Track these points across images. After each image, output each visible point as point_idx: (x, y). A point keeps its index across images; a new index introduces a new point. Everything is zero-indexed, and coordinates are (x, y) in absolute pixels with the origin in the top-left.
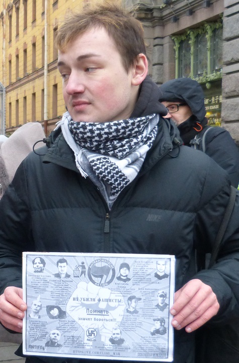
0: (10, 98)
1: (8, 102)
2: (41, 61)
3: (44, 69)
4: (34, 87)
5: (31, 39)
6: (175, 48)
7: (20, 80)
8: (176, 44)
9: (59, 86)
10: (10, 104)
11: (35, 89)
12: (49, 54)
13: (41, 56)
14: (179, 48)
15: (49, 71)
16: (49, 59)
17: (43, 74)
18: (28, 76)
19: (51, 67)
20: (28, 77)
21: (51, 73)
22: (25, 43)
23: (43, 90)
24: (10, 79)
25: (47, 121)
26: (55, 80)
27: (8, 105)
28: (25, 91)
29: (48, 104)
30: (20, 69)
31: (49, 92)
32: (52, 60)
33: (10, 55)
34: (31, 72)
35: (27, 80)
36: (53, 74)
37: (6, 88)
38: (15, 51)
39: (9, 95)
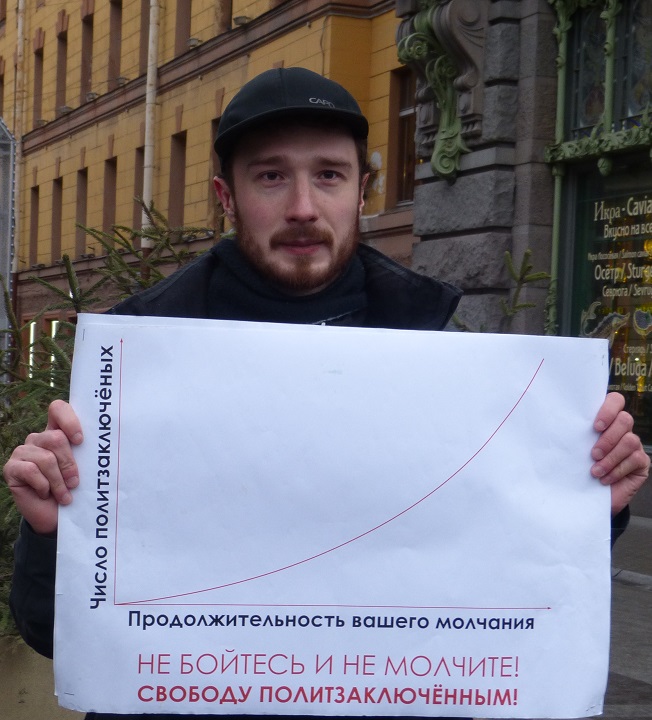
0: (36, 171)
1: (30, 184)
2: (137, 54)
3: (144, 83)
4: (112, 140)
6: (556, 30)
7: (66, 115)
8: (562, 18)
9: (190, 140)
10: (35, 190)
11: (116, 145)
12: (162, 35)
13: (136, 41)
14: (571, 33)
15: (161, 90)
16: (161, 52)
17: (141, 99)
18: (95, 103)
19: (167, 78)
20: (95, 107)
21: (167, 95)
23: (141, 151)
24: (38, 109)
26: (179, 121)
27: (29, 193)
28: (83, 151)
30: (69, 80)
31: (158, 157)
32: (171, 55)
33: (41, 33)
34: (104, 90)
35: (90, 115)
36: (172, 101)
37: (25, 139)
38: (54, 19)
39: (33, 161)
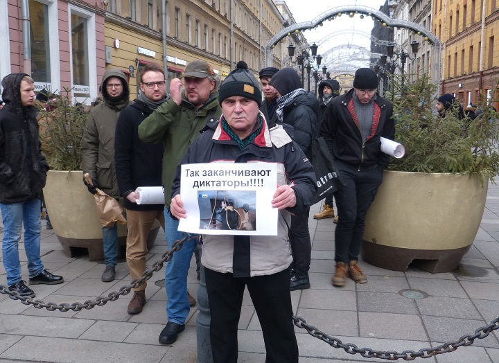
0: (450, 51)
2: (480, 14)
3: (481, 23)
4: (472, 40)
7: (459, 34)
9: (495, 39)
10: (450, 56)
12: (487, 8)
13: (479, 10)
15: (486, 24)
16: (486, 13)
17: (480, 28)
18: (467, 30)
19: (488, 21)
23: (480, 43)
24: (450, 33)
25: (482, 72)
26: (492, 33)
28: (463, 44)
29: (484, 56)
30: (460, 24)
31: (485, 44)
32: (490, 14)
33: (452, 11)
34: (470, 26)
36: (490, 27)
37: (446, 42)
38: (456, 7)
39: (449, 48)
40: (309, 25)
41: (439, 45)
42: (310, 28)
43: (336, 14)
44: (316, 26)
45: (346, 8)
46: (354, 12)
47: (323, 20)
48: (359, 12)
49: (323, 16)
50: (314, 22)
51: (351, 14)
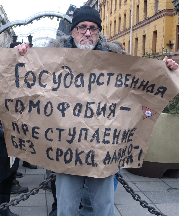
2: (129, 24)
3: (130, 29)
4: (124, 40)
5: (123, 11)
7: (116, 35)
9: (139, 39)
11: (125, 40)
12: (133, 20)
13: (129, 22)
15: (133, 30)
16: (133, 24)
17: (130, 32)
19: (134, 28)
20: (121, 34)
21: (134, 31)
22: (120, 14)
23: (129, 41)
24: (110, 34)
26: (137, 36)
29: (132, 49)
30: (116, 29)
31: (132, 42)
32: (135, 24)
33: (111, 21)
34: (123, 31)
35: (120, 35)
36: (135, 32)
37: (108, 40)
38: (114, 18)
40: (24, 22)
41: (105, 41)
42: (25, 24)
43: (41, 17)
44: (28, 23)
45: (48, 13)
46: (53, 16)
47: (33, 20)
48: (57, 16)
49: (33, 17)
50: (27, 21)
51: (52, 17)
